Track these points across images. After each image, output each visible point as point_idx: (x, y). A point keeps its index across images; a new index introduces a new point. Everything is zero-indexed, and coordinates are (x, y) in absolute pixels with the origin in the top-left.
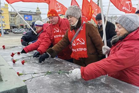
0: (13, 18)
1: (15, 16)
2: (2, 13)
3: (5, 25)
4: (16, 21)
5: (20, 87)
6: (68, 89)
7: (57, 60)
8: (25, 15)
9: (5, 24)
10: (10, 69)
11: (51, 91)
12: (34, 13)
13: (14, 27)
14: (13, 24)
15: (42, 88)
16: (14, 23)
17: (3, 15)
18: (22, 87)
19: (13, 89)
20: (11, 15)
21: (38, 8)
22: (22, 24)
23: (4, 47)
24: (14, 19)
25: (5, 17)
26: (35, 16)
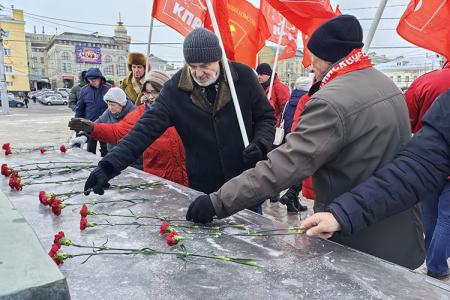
0: (39, 55)
1: (48, 49)
2: (4, 38)
3: (13, 77)
4: (50, 66)
5: (44, 287)
6: (213, 288)
7: (180, 191)
8: (77, 46)
9: (14, 73)
10: (15, 221)
11: (157, 295)
12: (107, 41)
13: (41, 85)
14: (40, 74)
15: (129, 284)
16: (43, 71)
17: (5, 47)
18: (49, 286)
19: (20, 292)
20: (33, 45)
21: (120, 24)
22: (67, 75)
23: (6, 147)
24: (42, 59)
25: (13, 53)
26: (112, 50)
